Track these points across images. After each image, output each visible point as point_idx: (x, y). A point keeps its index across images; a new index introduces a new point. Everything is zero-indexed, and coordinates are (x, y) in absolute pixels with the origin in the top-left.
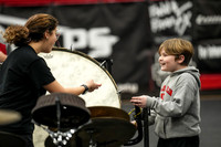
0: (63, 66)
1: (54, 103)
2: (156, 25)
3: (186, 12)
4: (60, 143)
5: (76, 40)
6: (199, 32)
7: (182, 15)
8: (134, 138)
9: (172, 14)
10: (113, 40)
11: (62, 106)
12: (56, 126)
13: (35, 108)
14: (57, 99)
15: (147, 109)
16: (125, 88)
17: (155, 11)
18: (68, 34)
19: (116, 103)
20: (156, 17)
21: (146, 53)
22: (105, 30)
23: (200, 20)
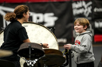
0: (32, 30)
1: (28, 47)
2: (75, 12)
3: (89, 6)
4: (31, 65)
5: (38, 18)
6: (95, 15)
7: (87, 8)
8: (65, 63)
9: (83, 7)
10: (55, 18)
11: (31, 49)
12: (29, 58)
13: (19, 50)
14: (29, 45)
15: (71, 50)
16: (60, 40)
17: (75, 6)
18: (35, 16)
19: (56, 48)
20: (75, 8)
21: (71, 25)
22: (52, 14)
23: (95, 10)
